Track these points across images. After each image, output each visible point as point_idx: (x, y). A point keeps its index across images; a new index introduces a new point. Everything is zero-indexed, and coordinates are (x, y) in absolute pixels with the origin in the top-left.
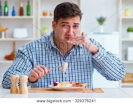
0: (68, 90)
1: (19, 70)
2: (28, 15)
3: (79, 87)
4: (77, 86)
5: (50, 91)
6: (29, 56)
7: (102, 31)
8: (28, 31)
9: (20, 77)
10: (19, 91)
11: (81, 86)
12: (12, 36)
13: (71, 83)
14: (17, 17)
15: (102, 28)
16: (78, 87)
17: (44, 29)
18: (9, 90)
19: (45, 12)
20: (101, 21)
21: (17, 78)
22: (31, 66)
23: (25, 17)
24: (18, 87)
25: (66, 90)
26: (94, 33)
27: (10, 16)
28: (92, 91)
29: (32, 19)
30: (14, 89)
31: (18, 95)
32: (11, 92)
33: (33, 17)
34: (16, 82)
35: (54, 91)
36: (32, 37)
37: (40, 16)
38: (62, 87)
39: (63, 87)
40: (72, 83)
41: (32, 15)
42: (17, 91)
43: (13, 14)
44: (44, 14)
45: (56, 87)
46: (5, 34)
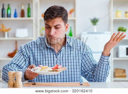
2: (29, 16)
6: (27, 54)
7: (95, 31)
8: (29, 31)
12: (14, 36)
14: (19, 18)
15: (95, 28)
20: (94, 21)
23: (26, 18)
26: (88, 33)
27: (12, 18)
29: (32, 20)
33: (33, 18)
36: (33, 37)
41: (33, 17)
43: (15, 16)
46: (8, 34)
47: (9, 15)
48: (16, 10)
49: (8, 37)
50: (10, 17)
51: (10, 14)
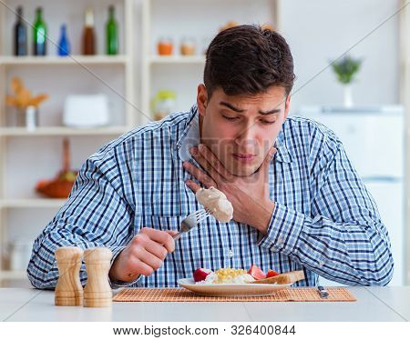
0: (241, 293)
1: (84, 231)
2: (111, 51)
3: (275, 285)
4: (268, 282)
5: (181, 299)
6: (122, 185)
7: (349, 103)
8: (110, 105)
9: (85, 252)
10: (82, 298)
11: (281, 281)
12: (59, 120)
13: (250, 272)
14: (76, 58)
15: (349, 95)
16: (272, 283)
17: (163, 98)
18: (51, 297)
19: (166, 42)
20: (346, 70)
21: (75, 257)
22: (125, 217)
23: (101, 58)
24: (79, 285)
25: (233, 293)
26: (324, 111)
27: (52, 57)
28: (317, 297)
29: (122, 67)
30: (66, 293)
31: (81, 310)
32: (58, 303)
33: (127, 58)
34: (73, 269)
35: (196, 296)
36: (124, 123)
37: (151, 56)
38: (220, 284)
39: (223, 284)
40: (253, 273)
41: (124, 53)
42: (77, 297)
43: (63, 51)
44: (163, 49)
45: (200, 285)
46: (37, 115)
47: (40, 49)
48: (63, 29)
49: (37, 124)
50: (44, 53)
51: (45, 45)
